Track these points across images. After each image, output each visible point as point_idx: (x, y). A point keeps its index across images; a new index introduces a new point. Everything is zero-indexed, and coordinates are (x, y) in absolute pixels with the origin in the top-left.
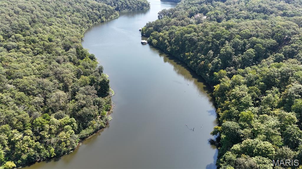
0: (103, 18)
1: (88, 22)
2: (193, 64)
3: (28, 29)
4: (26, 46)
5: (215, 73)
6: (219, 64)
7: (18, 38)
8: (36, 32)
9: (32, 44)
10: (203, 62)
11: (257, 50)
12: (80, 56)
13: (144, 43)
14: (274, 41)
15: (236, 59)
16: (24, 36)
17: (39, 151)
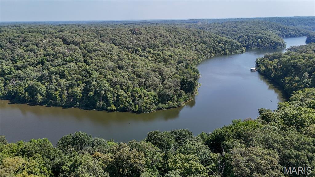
0: (227, 51)
1: (211, 52)
2: (288, 86)
3: (158, 47)
4: (153, 57)
7: (150, 51)
8: (162, 50)
9: (157, 56)
10: (296, 84)
13: (252, 70)
16: (154, 51)
17: (130, 105)
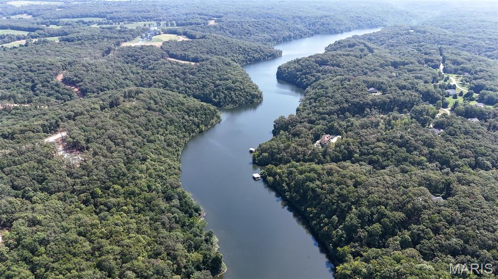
0: (203, 127)
2: (315, 224)
3: (124, 175)
4: (127, 202)
5: (339, 248)
6: (343, 237)
7: (117, 191)
10: (326, 227)
11: (384, 226)
12: (183, 209)
13: (256, 178)
14: (403, 215)
15: (362, 233)
16: (123, 186)
